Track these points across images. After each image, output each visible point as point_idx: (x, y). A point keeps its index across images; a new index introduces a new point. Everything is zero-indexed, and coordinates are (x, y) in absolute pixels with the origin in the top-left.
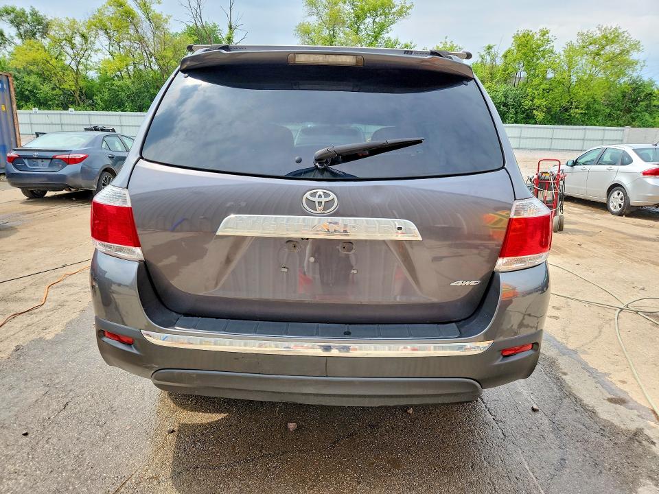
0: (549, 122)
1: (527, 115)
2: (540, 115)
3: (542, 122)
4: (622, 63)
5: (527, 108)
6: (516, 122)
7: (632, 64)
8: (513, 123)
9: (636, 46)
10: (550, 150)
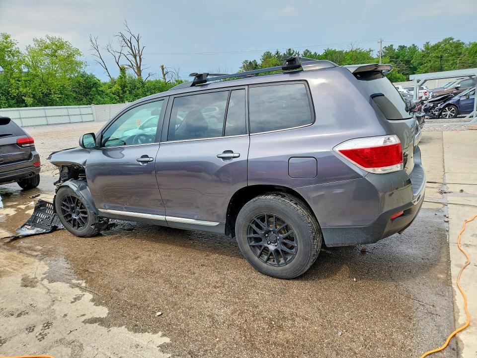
0: (37, 105)
1: (17, 100)
2: (29, 100)
3: (33, 105)
4: (72, 62)
5: (15, 95)
6: (10, 106)
7: (79, 64)
8: (7, 107)
9: (77, 52)
10: (47, 125)
